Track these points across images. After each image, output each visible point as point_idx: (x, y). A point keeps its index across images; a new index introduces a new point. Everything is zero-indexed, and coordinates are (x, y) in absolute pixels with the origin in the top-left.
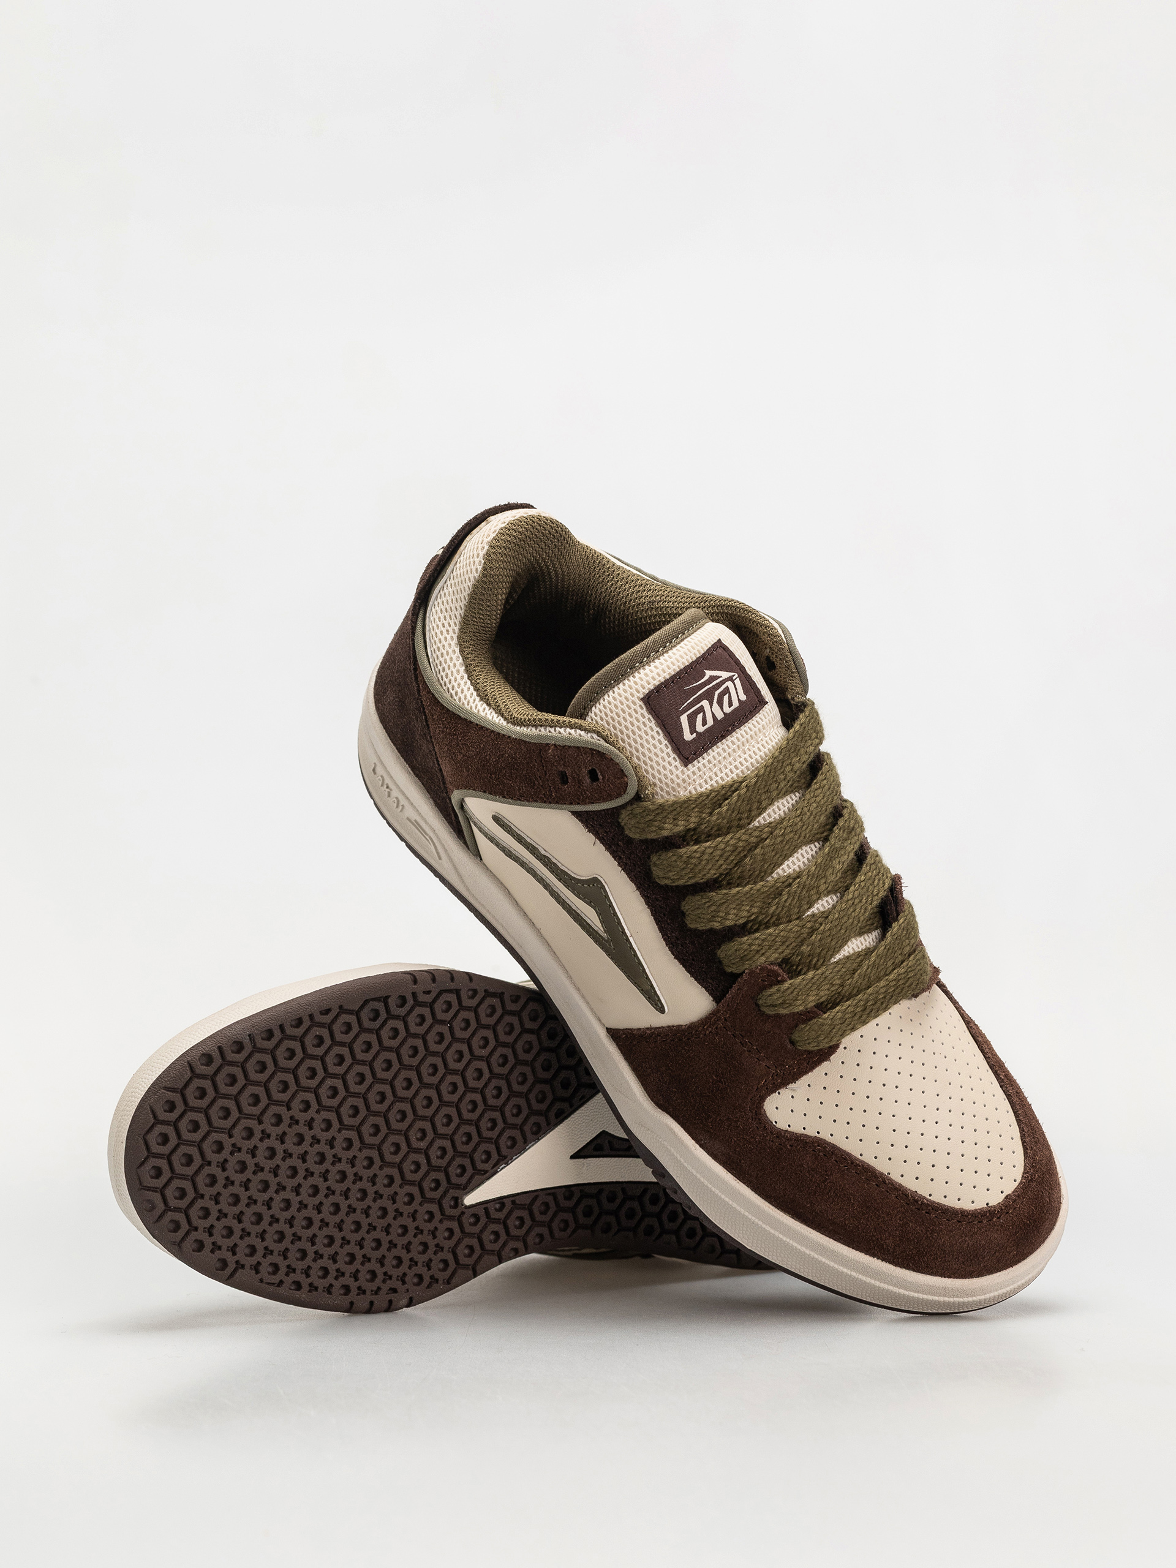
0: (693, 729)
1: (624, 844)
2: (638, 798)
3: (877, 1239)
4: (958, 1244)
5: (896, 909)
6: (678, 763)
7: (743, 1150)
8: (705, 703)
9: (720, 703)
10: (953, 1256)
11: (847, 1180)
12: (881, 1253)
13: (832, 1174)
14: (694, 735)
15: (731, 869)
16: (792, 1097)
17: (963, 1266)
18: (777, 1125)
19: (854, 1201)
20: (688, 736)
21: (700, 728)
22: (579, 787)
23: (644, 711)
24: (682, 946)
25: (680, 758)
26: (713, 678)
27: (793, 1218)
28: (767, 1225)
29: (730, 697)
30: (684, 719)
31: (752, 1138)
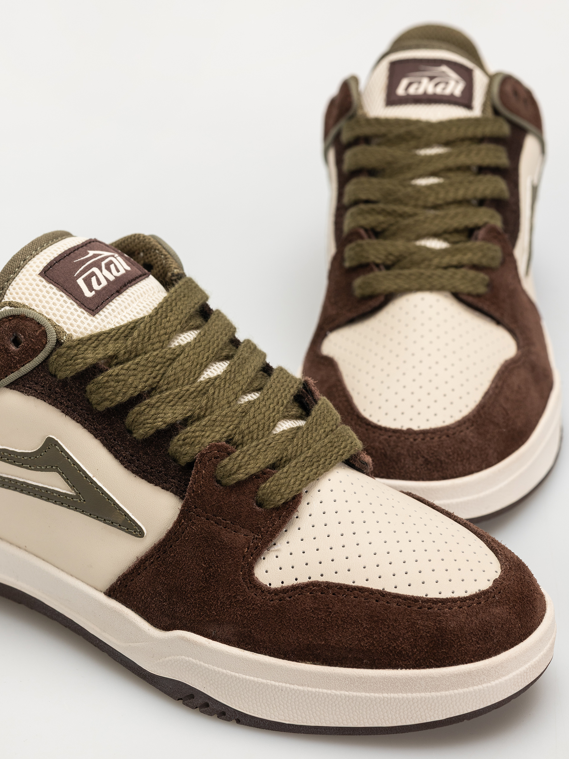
0: (91, 289)
1: (60, 389)
2: (59, 343)
3: (394, 648)
4: (467, 626)
5: (313, 398)
6: (86, 314)
7: (250, 621)
8: (95, 270)
9: (108, 269)
10: (466, 638)
11: (349, 605)
12: (402, 660)
13: (334, 606)
14: (93, 293)
15: (158, 382)
16: (277, 557)
17: (478, 646)
18: (272, 586)
19: (361, 621)
20: (88, 294)
21: (96, 287)
22: (8, 356)
23: (45, 282)
24: (138, 461)
25: (86, 311)
26: (95, 256)
27: (315, 664)
28: (294, 684)
29: (115, 266)
30: (80, 282)
31: (253, 604)
